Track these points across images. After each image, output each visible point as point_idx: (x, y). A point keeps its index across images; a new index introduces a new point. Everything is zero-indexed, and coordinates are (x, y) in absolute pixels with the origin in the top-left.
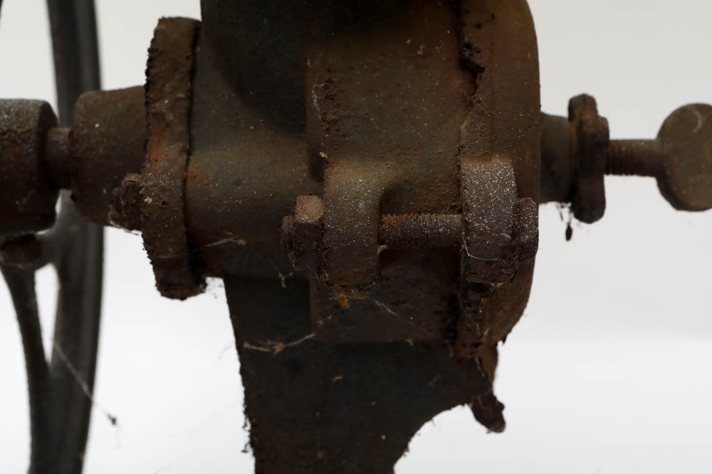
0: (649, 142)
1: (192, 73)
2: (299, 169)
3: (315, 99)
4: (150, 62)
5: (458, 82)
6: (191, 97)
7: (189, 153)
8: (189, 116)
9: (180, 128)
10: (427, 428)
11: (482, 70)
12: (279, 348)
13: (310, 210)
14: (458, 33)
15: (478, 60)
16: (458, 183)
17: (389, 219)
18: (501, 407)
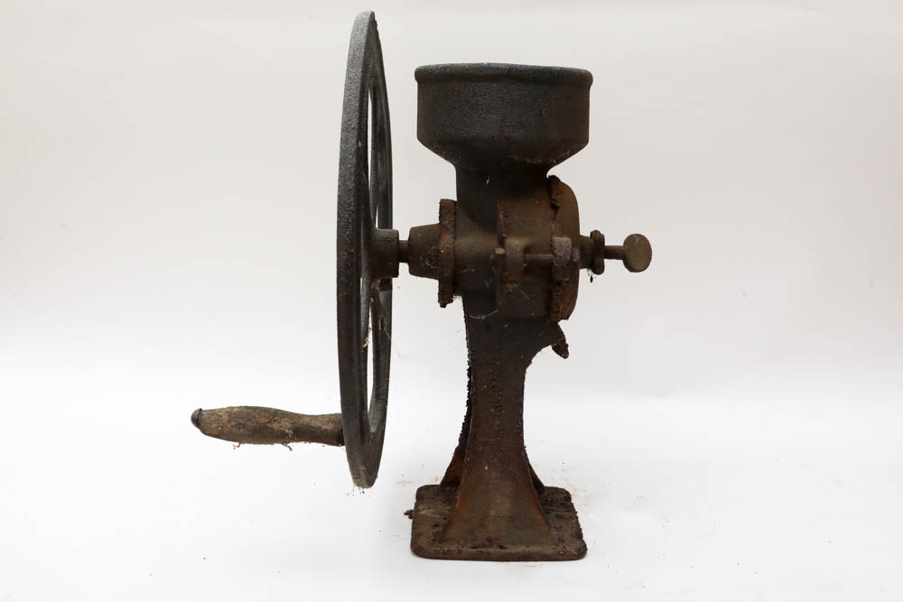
0: (620, 247)
1: (455, 214)
2: (494, 242)
3: (501, 216)
4: (440, 209)
5: (551, 212)
6: (455, 221)
7: (455, 238)
8: (455, 226)
9: (452, 230)
10: (539, 354)
11: (558, 207)
12: (483, 318)
13: (500, 251)
14: (550, 196)
15: (557, 204)
16: (551, 245)
17: (528, 256)
18: (567, 345)
